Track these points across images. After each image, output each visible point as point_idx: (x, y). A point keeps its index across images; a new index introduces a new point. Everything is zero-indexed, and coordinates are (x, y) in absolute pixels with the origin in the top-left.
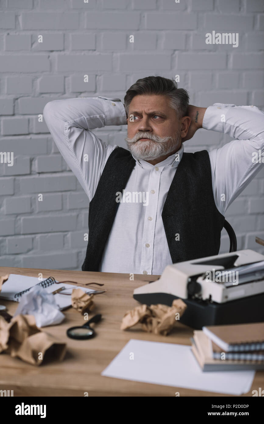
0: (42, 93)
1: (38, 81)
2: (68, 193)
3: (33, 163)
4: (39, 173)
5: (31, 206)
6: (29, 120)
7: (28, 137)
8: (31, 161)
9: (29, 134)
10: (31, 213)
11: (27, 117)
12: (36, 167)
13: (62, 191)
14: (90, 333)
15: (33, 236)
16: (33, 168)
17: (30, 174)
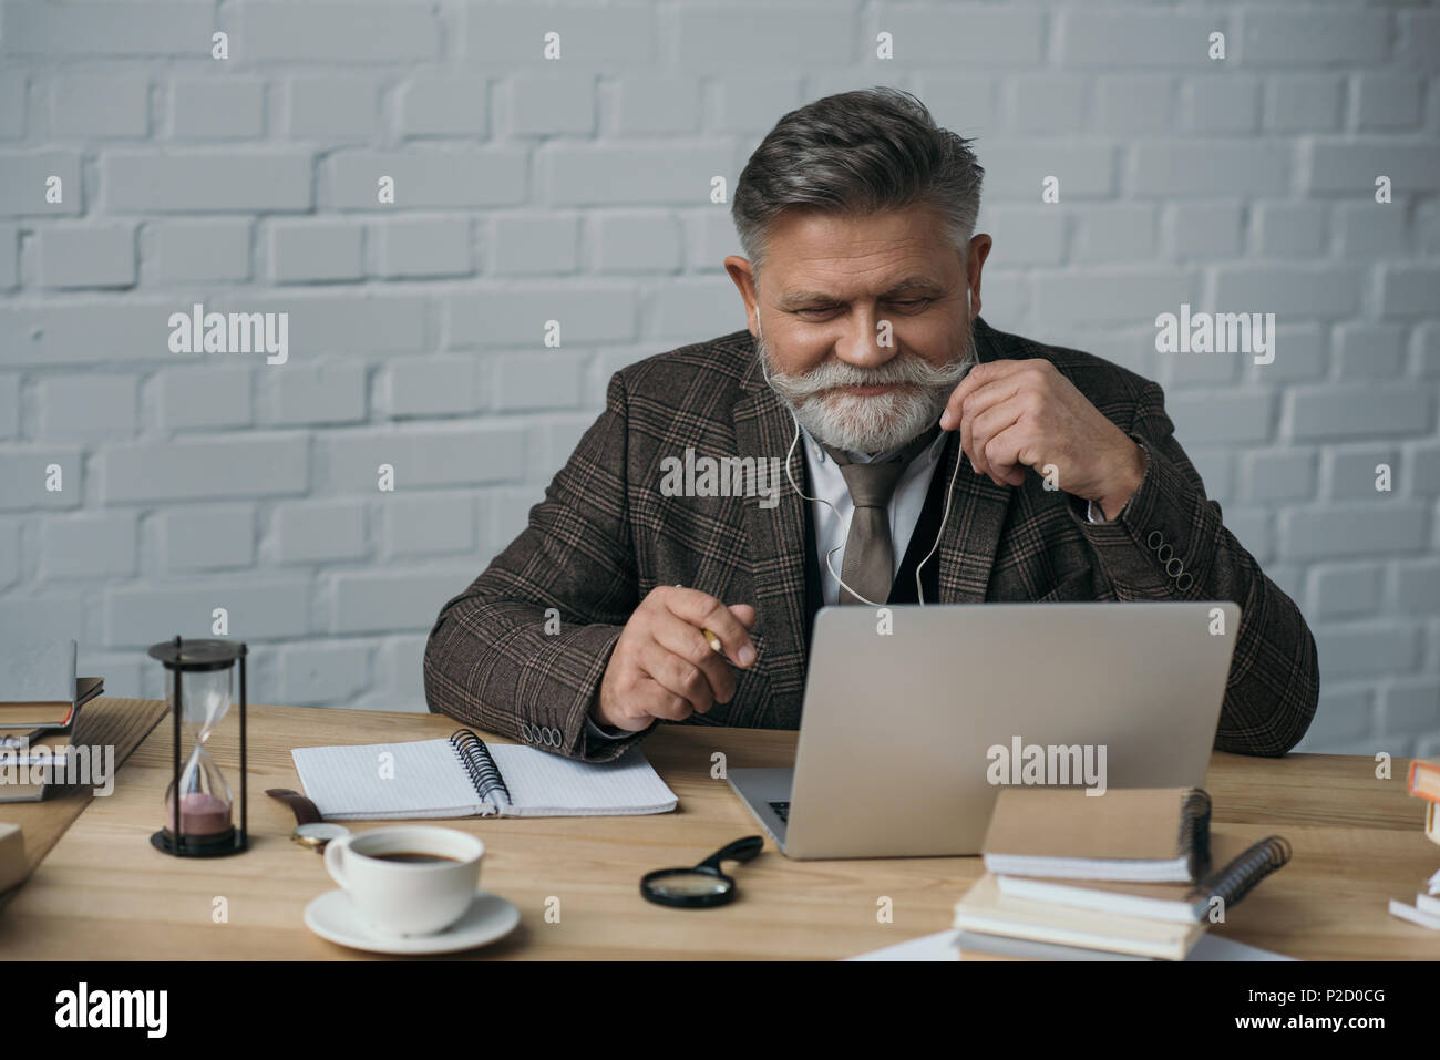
0: (410, 138)
1: (399, 94)
2: (496, 492)
3: (377, 382)
4: (397, 419)
5: (368, 533)
6: (364, 233)
7: (361, 291)
8: (371, 374)
9: (362, 280)
10: (367, 559)
11: (358, 220)
12: (386, 396)
13: (473, 485)
14: (721, 888)
15: (372, 642)
16: (377, 401)
17: (366, 421)
